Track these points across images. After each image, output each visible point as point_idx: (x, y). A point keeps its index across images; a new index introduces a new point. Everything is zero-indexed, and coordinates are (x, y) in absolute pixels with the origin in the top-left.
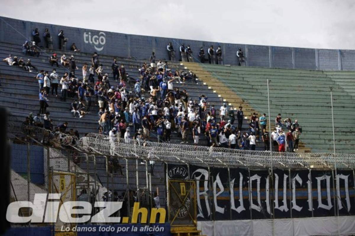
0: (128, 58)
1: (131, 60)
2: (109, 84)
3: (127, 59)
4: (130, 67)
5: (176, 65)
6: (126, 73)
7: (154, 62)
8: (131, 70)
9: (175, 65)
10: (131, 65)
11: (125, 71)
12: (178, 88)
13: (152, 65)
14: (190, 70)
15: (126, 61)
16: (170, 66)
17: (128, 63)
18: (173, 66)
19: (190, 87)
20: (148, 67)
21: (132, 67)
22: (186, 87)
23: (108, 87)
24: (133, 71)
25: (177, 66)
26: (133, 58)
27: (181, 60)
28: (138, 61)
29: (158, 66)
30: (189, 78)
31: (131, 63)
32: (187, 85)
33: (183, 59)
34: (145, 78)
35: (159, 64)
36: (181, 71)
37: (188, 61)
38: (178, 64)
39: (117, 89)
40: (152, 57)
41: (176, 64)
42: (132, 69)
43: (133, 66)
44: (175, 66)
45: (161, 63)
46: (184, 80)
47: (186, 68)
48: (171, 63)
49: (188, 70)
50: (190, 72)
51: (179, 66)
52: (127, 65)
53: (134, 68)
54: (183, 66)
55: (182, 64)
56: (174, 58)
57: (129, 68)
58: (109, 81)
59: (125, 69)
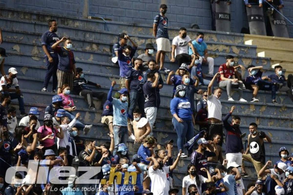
0: (82, 21)
1: (93, 27)
2: (21, 100)
3: (77, 24)
4: (88, 48)
5: (229, 46)
6: (77, 66)
7: (165, 35)
8: (91, 59)
9: (227, 45)
10: (91, 43)
11: (73, 61)
12: (237, 117)
13: (160, 42)
14: (274, 62)
15: (77, 30)
16: (213, 48)
17: (80, 36)
18: (221, 48)
19: (273, 114)
20: (144, 50)
21: (94, 46)
22: (261, 115)
23: (18, 111)
24: (96, 62)
25: (235, 50)
26: (95, 20)
27: (246, 31)
28: (113, 30)
29: (176, 47)
30: (271, 85)
31: (89, 37)
32: (264, 109)
33: (252, 26)
34: (133, 83)
35: (177, 39)
36: (247, 62)
37: (269, 33)
38: (238, 42)
39: (47, 116)
40: (159, 19)
41: (230, 42)
42: (93, 53)
43: (98, 44)
44: (227, 48)
45: (184, 37)
46: (255, 93)
47: (261, 55)
48: (215, 39)
49: (269, 60)
50: (273, 66)
51: (242, 47)
52: (79, 41)
53: (99, 52)
54: (253, 48)
55: (249, 43)
56: (228, 23)
57: (84, 52)
58: (22, 90)
59: (75, 54)
